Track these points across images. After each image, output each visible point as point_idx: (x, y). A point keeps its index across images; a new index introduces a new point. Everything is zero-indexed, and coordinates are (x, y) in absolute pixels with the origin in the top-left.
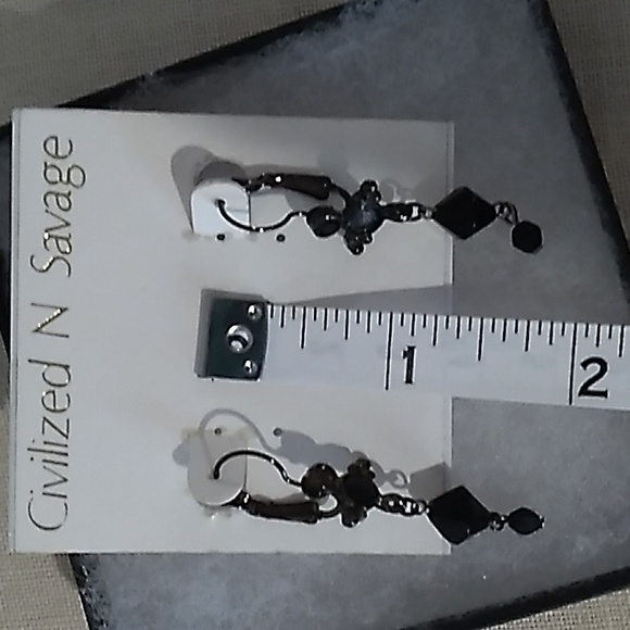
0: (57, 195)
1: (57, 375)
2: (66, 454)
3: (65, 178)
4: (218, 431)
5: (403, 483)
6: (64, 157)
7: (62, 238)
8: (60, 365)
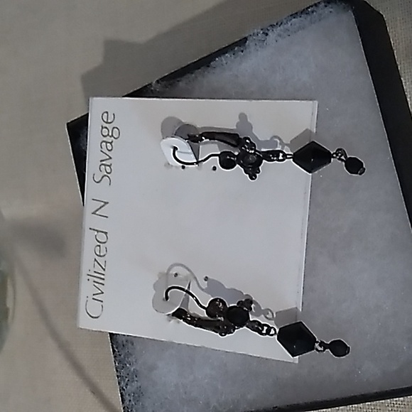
0: (107, 142)
1: (102, 237)
2: (103, 279)
3: (110, 134)
4: (176, 275)
5: (271, 317)
6: (110, 123)
7: (108, 166)
8: (102, 232)
